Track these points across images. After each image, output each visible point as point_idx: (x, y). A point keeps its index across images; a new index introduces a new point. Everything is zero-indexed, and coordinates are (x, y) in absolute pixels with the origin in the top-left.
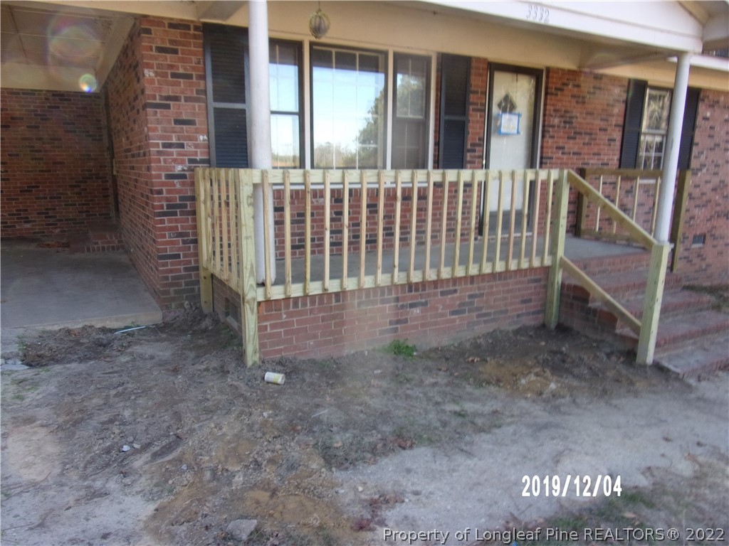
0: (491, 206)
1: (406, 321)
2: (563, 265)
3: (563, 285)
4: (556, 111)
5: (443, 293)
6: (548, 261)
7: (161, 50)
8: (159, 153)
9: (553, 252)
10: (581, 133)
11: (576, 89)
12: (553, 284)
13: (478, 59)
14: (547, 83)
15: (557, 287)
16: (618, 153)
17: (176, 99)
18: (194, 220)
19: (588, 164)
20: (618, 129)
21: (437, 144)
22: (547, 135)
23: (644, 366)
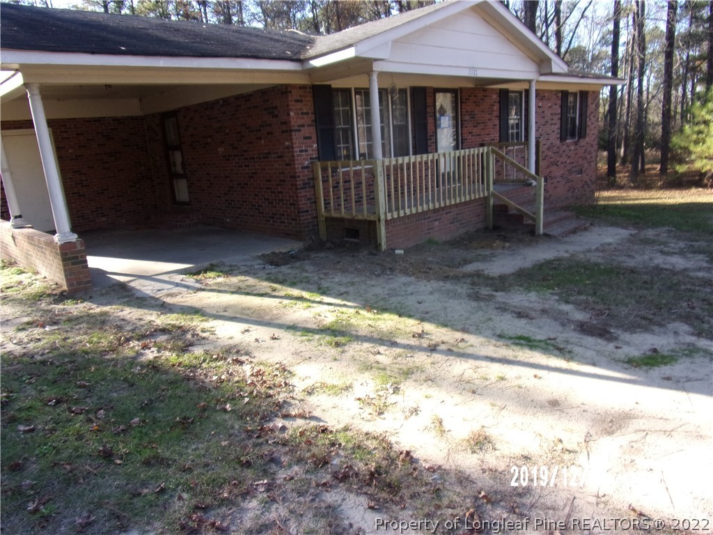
0: (442, 170)
1: (432, 228)
2: (493, 195)
3: (494, 206)
4: (467, 112)
5: (447, 213)
6: (486, 194)
7: (297, 101)
8: (298, 155)
9: (488, 189)
10: (479, 123)
11: (475, 98)
12: (489, 206)
13: (429, 87)
14: (461, 96)
15: (491, 207)
16: (498, 132)
17: (303, 126)
18: (314, 190)
19: (484, 141)
20: (497, 118)
21: (414, 137)
22: (464, 126)
23: (539, 235)
